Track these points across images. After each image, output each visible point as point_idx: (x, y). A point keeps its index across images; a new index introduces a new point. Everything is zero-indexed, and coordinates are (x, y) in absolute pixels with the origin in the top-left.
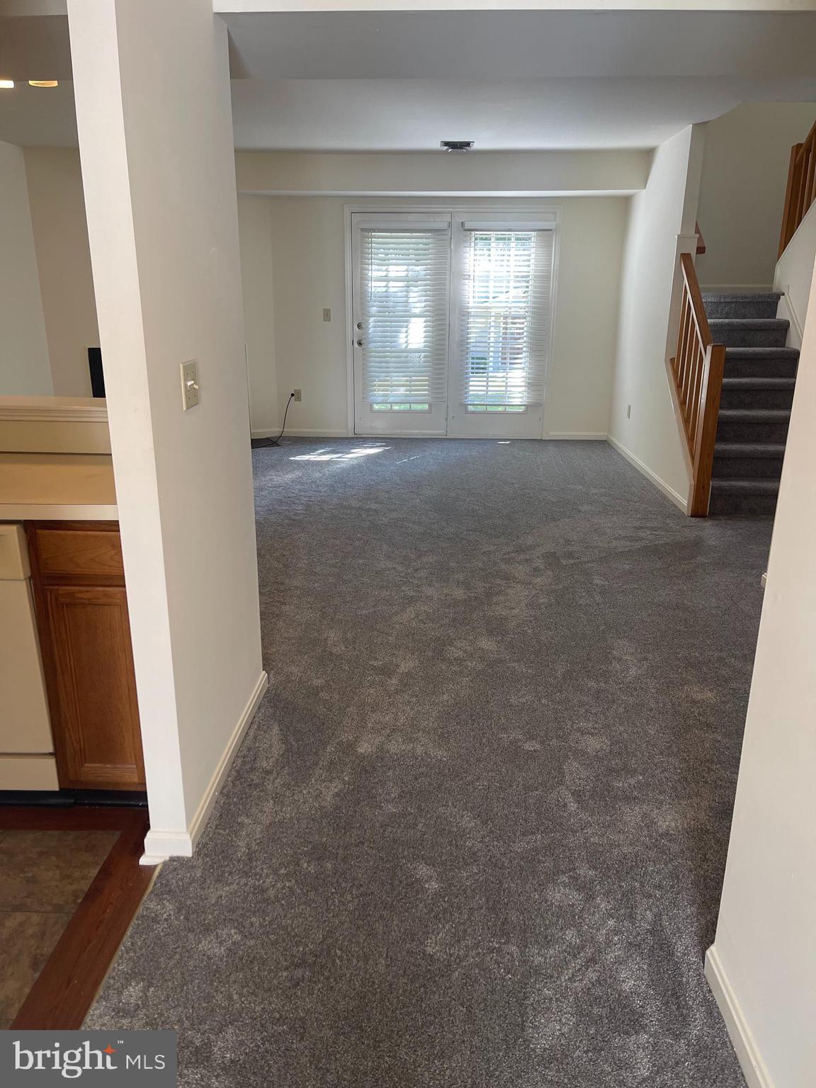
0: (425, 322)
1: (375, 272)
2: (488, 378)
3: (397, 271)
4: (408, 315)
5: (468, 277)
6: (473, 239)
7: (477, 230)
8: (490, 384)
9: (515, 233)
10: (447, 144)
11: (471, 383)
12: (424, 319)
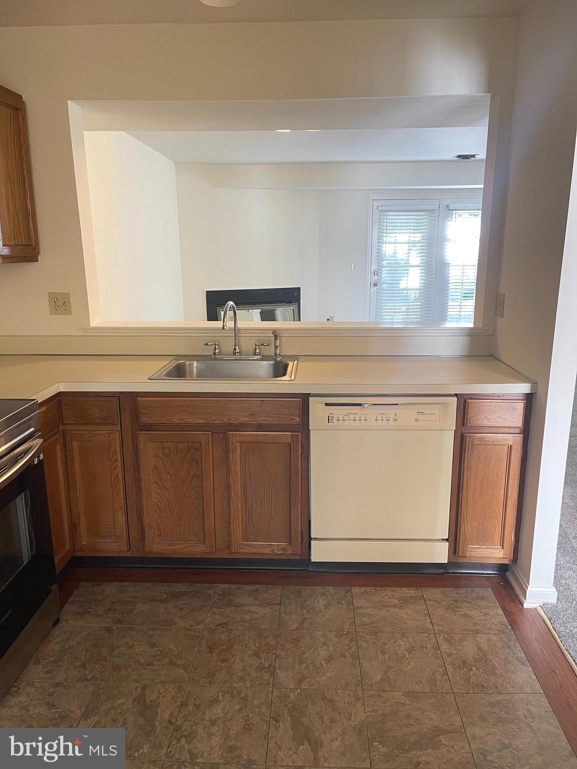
0: (420, 270)
1: (389, 238)
2: (461, 306)
3: (403, 237)
4: (407, 266)
5: (449, 240)
6: (454, 216)
7: (457, 210)
8: (462, 310)
9: (468, 211)
10: (459, 156)
11: (449, 310)
12: (420, 268)
